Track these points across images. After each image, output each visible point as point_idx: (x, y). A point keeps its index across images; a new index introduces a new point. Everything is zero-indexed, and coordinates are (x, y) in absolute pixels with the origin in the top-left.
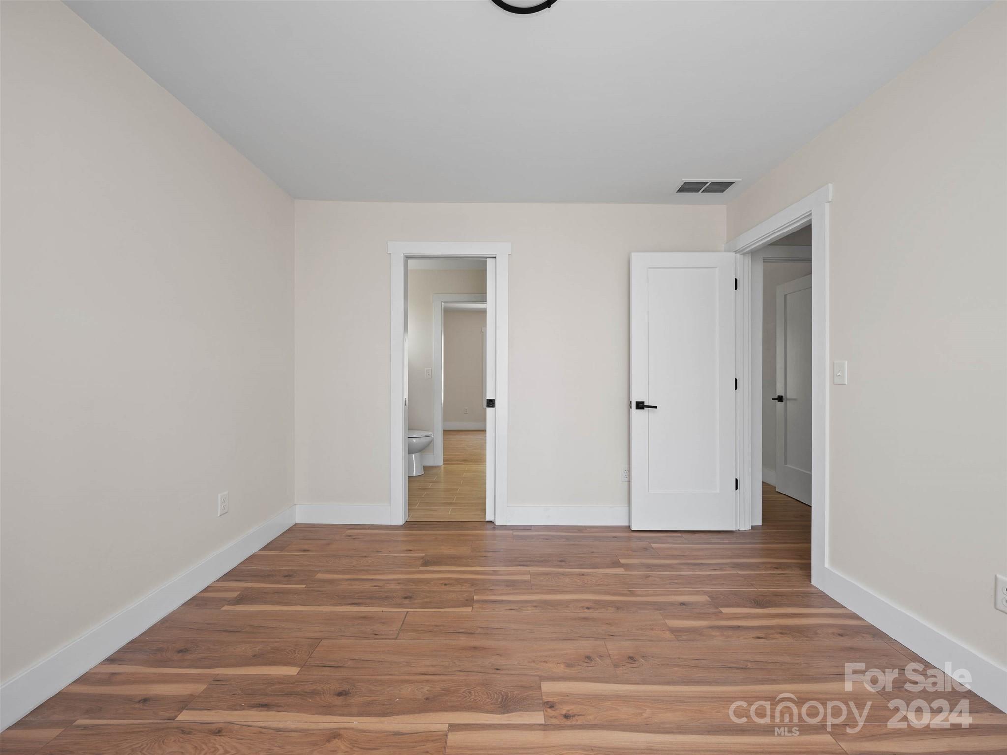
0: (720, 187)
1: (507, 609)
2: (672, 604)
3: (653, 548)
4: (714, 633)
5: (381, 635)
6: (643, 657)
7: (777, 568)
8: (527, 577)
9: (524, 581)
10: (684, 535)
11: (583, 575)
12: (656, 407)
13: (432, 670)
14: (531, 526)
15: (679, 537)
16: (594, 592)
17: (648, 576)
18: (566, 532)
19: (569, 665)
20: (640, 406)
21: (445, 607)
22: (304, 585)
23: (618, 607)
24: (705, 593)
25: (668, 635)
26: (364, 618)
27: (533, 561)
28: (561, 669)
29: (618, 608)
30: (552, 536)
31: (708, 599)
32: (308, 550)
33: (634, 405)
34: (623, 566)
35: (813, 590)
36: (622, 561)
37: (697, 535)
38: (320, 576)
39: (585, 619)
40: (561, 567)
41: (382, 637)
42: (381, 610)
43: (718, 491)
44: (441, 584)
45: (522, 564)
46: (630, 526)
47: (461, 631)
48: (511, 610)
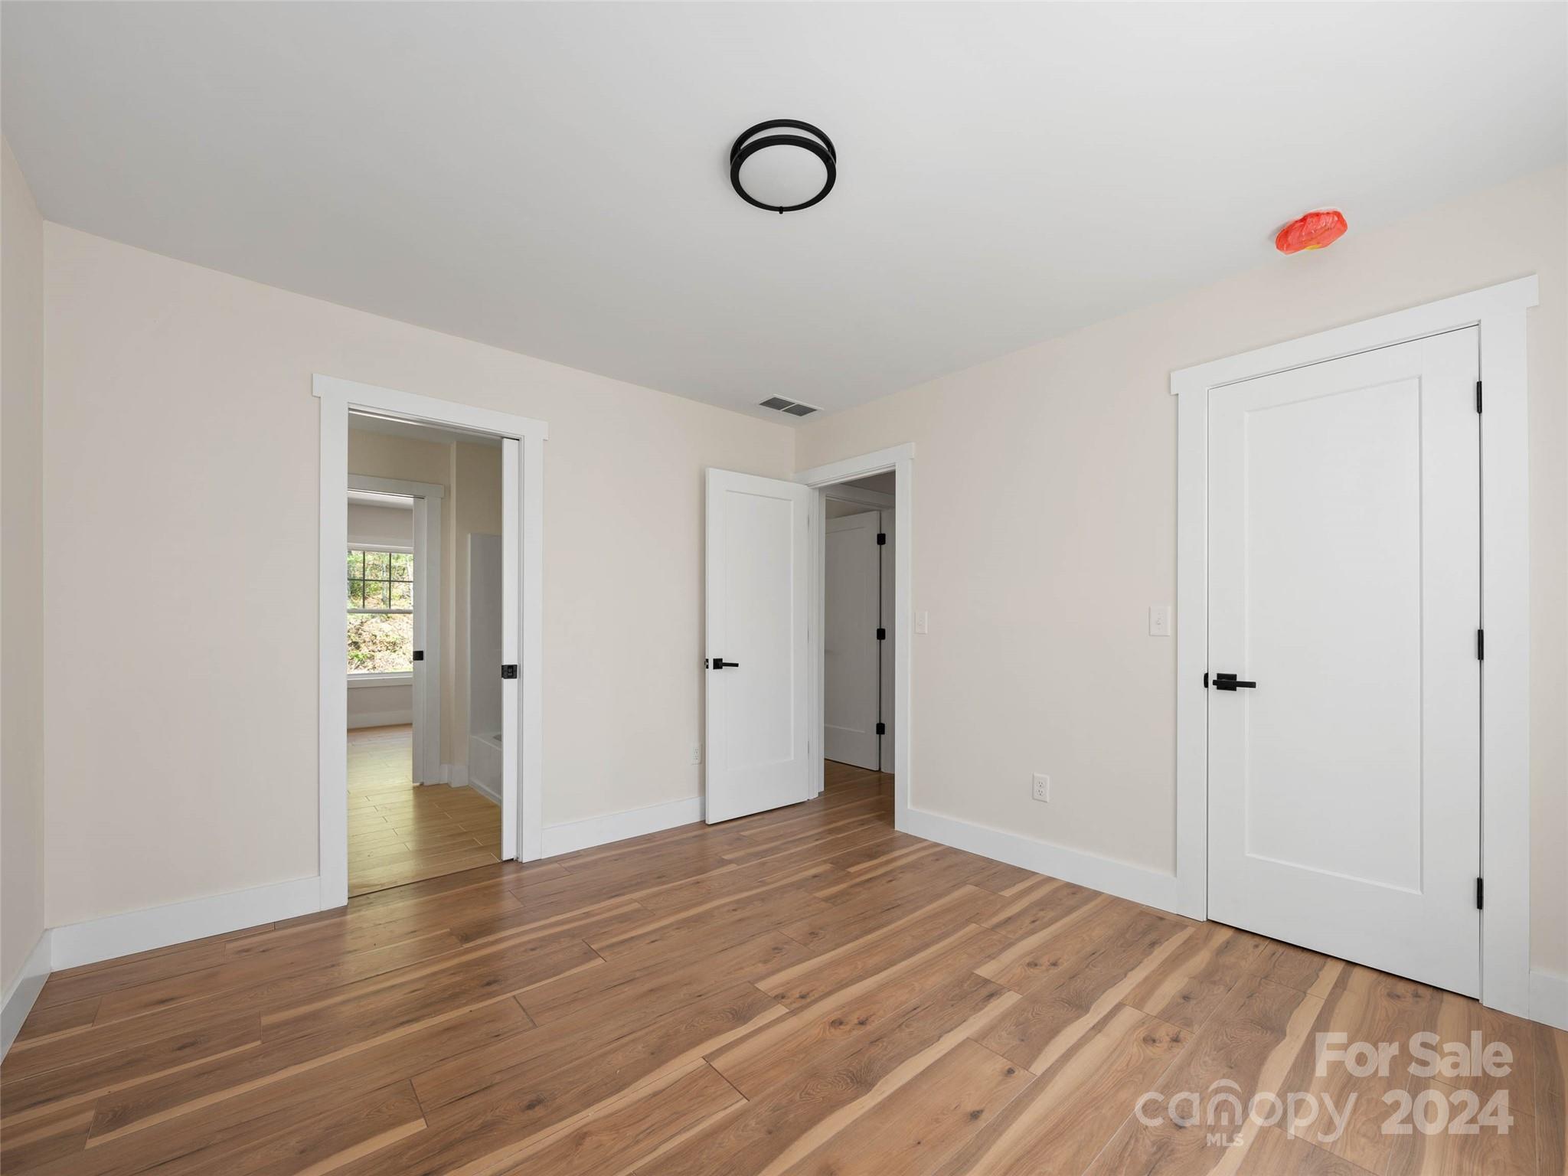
0: (801, 411)
1: (648, 943)
2: (806, 879)
3: (744, 836)
4: (857, 890)
5: (505, 1033)
6: (821, 929)
7: (863, 824)
8: (636, 906)
9: (637, 911)
10: (765, 816)
11: (698, 883)
12: (737, 665)
13: (626, 1030)
14: (578, 852)
15: (759, 820)
16: (729, 894)
17: (764, 864)
18: (628, 847)
19: (765, 962)
20: (718, 664)
21: (565, 971)
22: (258, 1040)
23: (763, 898)
24: (825, 862)
25: (824, 905)
26: (448, 1029)
27: (625, 888)
28: (761, 968)
29: (763, 900)
30: (619, 855)
31: (831, 865)
32: (172, 999)
33: (711, 664)
34: (730, 862)
35: (897, 835)
36: (726, 857)
37: (775, 814)
38: (266, 1020)
39: (740, 920)
40: (664, 883)
41: (509, 1034)
42: (468, 1011)
43: (793, 759)
44: (526, 951)
45: (613, 894)
46: (705, 821)
47: (615, 984)
48: (653, 942)
